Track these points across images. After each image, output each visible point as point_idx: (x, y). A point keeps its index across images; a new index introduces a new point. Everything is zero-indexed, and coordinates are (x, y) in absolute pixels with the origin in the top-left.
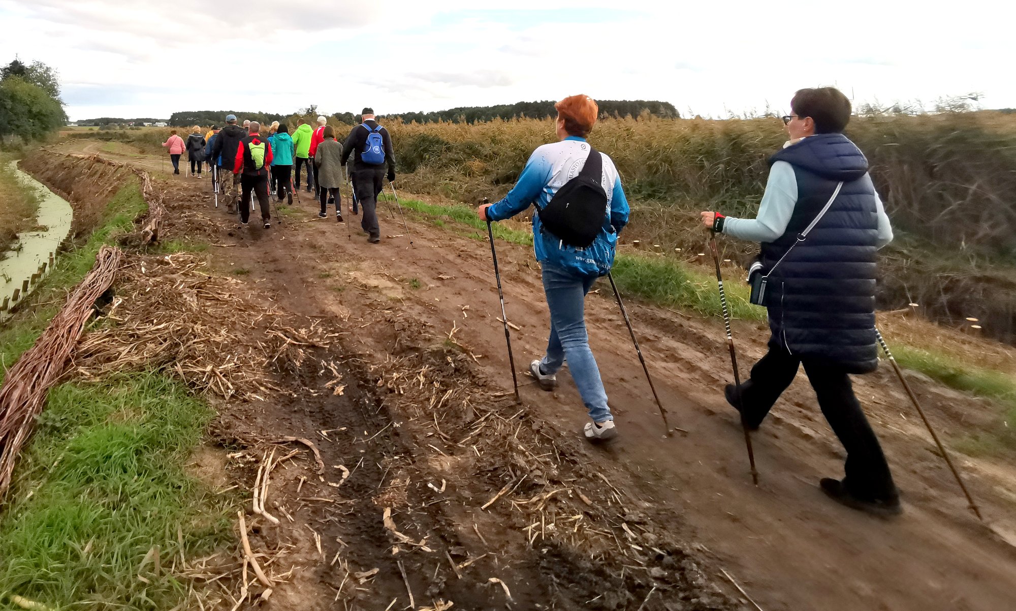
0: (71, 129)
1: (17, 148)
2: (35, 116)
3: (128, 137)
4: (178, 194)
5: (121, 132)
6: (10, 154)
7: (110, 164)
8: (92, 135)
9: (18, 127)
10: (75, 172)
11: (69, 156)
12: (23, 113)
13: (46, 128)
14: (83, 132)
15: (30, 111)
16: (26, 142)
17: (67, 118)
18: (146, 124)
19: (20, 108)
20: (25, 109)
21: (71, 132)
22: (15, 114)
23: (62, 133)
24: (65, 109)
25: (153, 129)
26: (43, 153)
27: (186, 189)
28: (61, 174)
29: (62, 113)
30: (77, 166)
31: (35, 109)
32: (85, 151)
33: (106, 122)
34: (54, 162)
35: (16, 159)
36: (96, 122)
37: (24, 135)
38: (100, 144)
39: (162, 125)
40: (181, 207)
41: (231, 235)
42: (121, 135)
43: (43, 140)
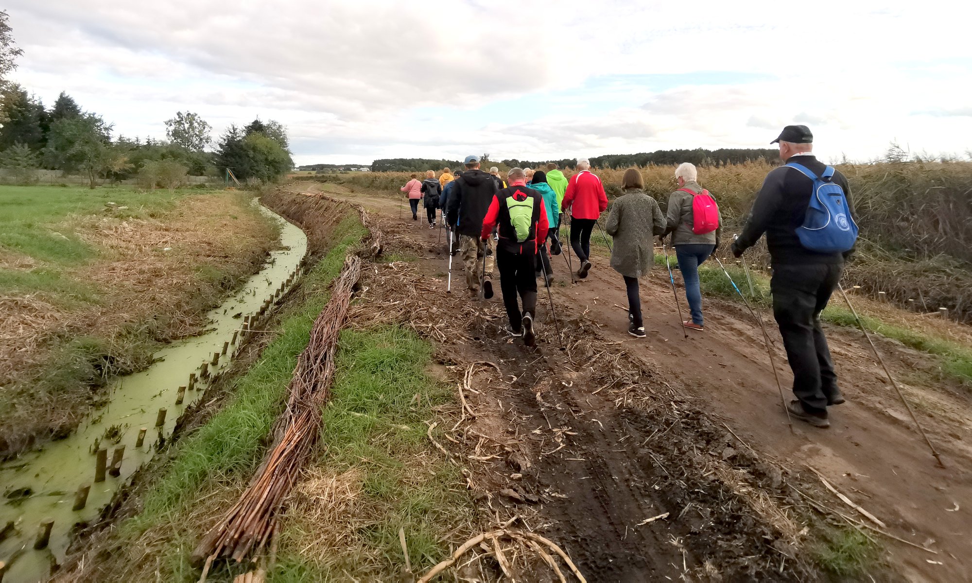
0: (294, 173)
1: (257, 188)
2: (270, 163)
3: (339, 180)
4: (388, 223)
5: (334, 175)
6: (252, 193)
7: (332, 200)
8: (311, 178)
9: (257, 171)
10: (304, 207)
11: (299, 194)
13: (278, 173)
14: (305, 175)
16: (264, 182)
17: (294, 164)
18: (352, 169)
19: (259, 157)
20: (262, 158)
21: (295, 176)
23: (289, 176)
24: (292, 157)
25: (360, 173)
26: (277, 192)
27: (393, 219)
28: (294, 208)
29: (290, 162)
30: (306, 202)
31: (270, 158)
32: (310, 190)
33: (321, 167)
34: (287, 199)
35: (257, 196)
36: (313, 168)
37: (261, 177)
38: (318, 185)
39: (366, 169)
40: (393, 232)
41: (430, 251)
42: (334, 177)
43: (275, 181)
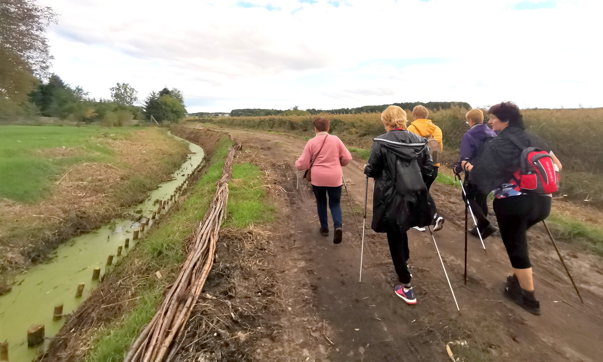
2: (174, 112)
3: (213, 121)
7: (213, 131)
9: (167, 117)
10: (199, 135)
11: (194, 128)
12: (169, 111)
13: (178, 117)
14: (192, 119)
15: (172, 110)
16: (172, 123)
18: (219, 115)
19: (168, 109)
20: (170, 109)
21: (187, 119)
22: (166, 111)
25: (224, 117)
26: (181, 128)
28: (193, 136)
30: (199, 132)
31: (174, 109)
32: (199, 126)
33: (201, 114)
37: (169, 120)
38: (202, 124)
39: (227, 115)
42: (210, 120)
